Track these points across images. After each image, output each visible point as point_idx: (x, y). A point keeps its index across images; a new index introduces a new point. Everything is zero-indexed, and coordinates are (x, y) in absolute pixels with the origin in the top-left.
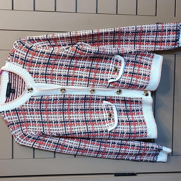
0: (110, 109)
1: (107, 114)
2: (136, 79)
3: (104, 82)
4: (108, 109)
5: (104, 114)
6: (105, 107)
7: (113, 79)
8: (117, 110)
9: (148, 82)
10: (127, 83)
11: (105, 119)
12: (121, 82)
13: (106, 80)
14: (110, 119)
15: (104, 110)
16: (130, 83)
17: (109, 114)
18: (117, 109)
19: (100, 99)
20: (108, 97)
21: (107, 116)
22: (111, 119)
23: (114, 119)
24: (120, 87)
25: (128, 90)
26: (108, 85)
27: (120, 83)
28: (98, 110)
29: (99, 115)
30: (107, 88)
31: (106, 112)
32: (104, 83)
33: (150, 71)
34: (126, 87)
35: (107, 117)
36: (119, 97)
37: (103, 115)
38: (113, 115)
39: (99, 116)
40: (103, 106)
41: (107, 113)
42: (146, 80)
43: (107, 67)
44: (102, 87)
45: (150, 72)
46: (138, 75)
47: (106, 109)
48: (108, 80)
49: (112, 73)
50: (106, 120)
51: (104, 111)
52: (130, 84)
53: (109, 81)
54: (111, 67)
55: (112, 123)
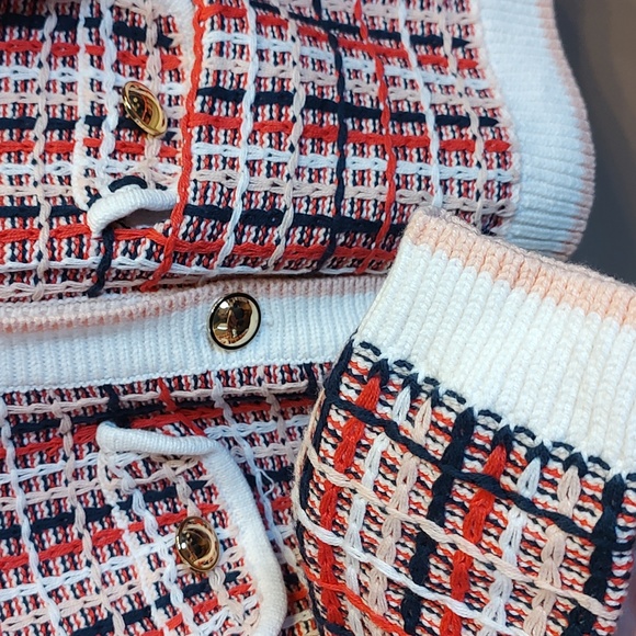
0: (182, 488)
1: (162, 545)
2: (383, 165)
3: (44, 235)
4: (162, 493)
5: (137, 554)
6: (126, 481)
7: (143, 184)
8: (251, 480)
9: (506, 176)
10: (299, 220)
11: (150, 597)
12: (238, 208)
13: (56, 212)
14: (204, 587)
15: (126, 506)
16: (326, 209)
17: (182, 537)
18: (244, 468)
19: (57, 423)
20: (131, 388)
21: (169, 560)
22: (216, 582)
23: (244, 571)
24: (238, 269)
25: (313, 284)
26: (93, 259)
27: (230, 227)
28: (64, 519)
29: (83, 573)
30: (92, 293)
31: (149, 520)
32: (41, 245)
33: (482, 84)
34: (293, 257)
35: (170, 569)
36: (247, 374)
37: (121, 562)
38: (225, 534)
39: (80, 589)
40: (101, 472)
41: (162, 530)
42: (477, 156)
43: (41, 101)
44: (30, 289)
45: (483, 93)
46: (391, 129)
47: (138, 497)
48: (77, 212)
49: (108, 143)
50: (164, 601)
51: (120, 519)
52: (338, 224)
53: (97, 217)
54: (92, 96)
55: (230, 608)
